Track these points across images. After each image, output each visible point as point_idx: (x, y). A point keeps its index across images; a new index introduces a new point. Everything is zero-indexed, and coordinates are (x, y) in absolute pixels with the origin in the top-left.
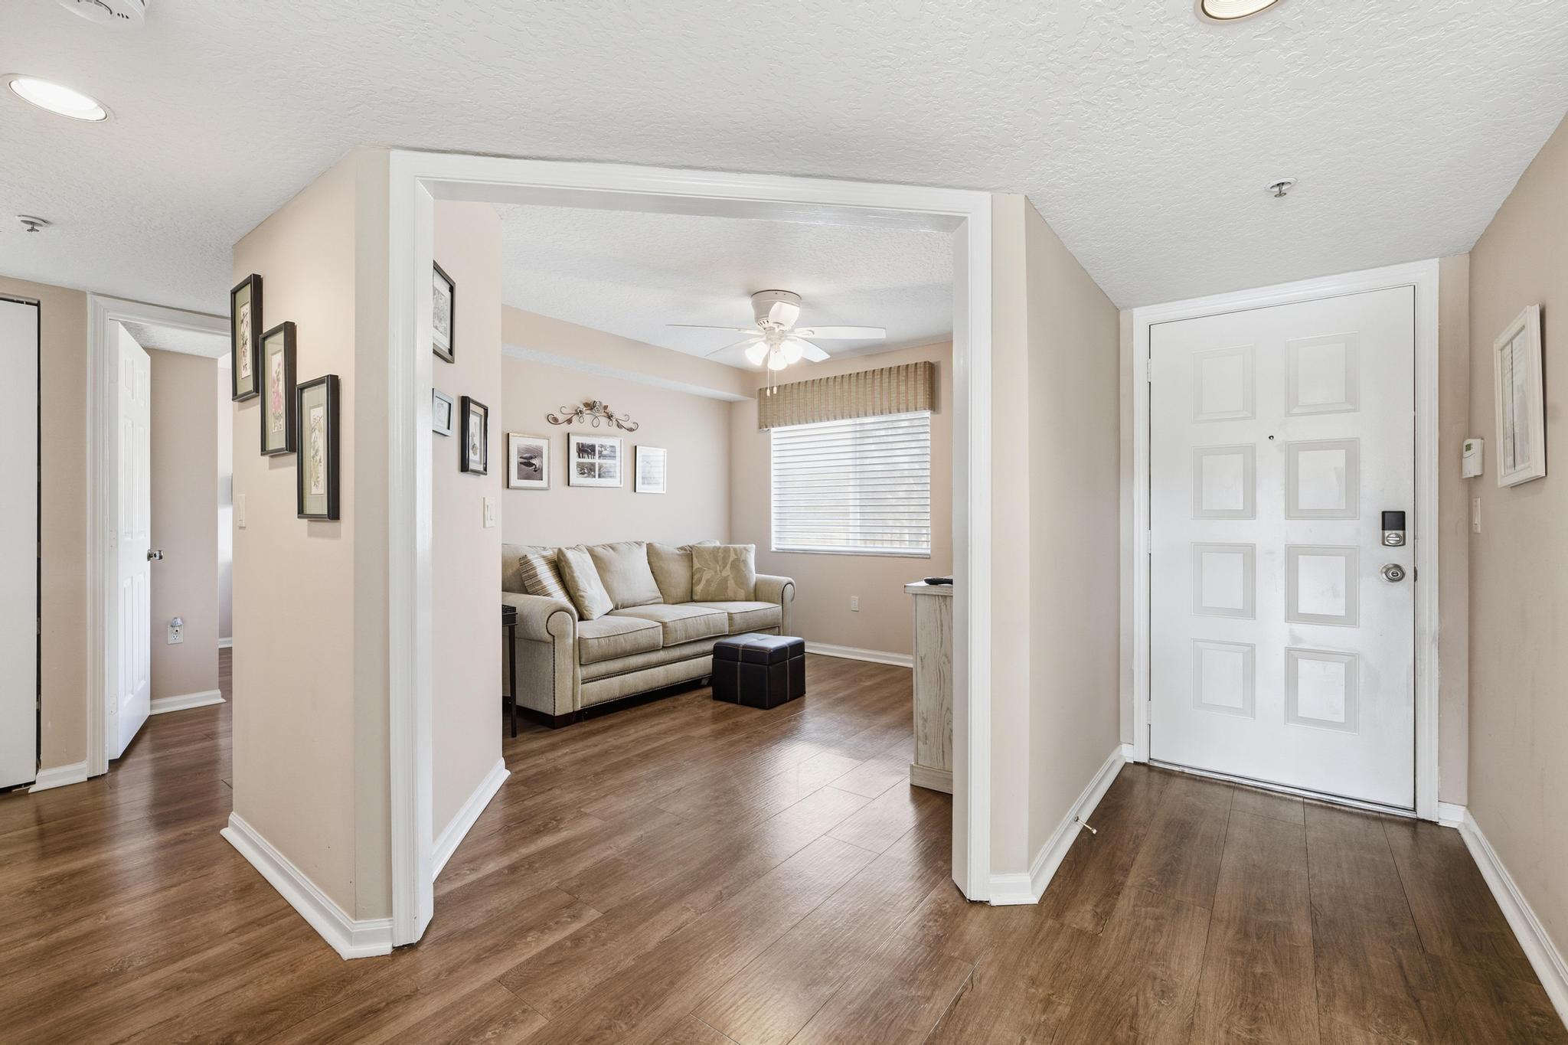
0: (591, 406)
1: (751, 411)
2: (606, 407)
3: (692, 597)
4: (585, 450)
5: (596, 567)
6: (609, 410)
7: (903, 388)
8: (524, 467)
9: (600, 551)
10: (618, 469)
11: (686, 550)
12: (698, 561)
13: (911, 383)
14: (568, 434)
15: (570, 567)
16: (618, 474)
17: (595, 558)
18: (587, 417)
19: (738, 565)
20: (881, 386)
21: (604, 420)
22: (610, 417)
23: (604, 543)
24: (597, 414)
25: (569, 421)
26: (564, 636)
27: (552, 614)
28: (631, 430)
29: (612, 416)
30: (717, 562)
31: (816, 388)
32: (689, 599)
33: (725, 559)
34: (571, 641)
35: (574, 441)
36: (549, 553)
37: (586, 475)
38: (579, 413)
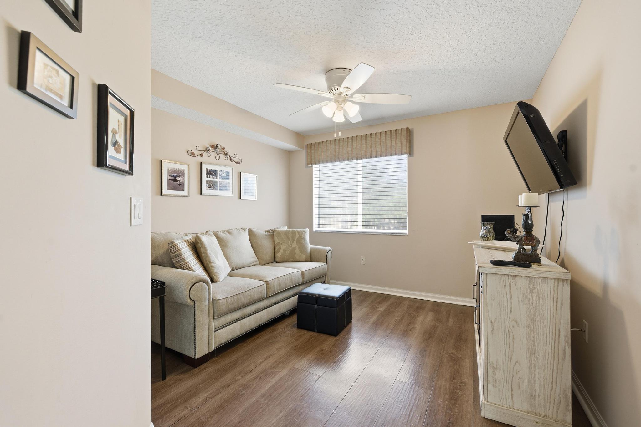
0: (215, 147)
1: (302, 157)
2: (223, 149)
3: (275, 260)
4: (211, 173)
5: (220, 245)
6: (226, 150)
7: (393, 142)
8: (172, 182)
9: (221, 234)
10: (231, 185)
11: (270, 232)
12: (278, 239)
13: (398, 140)
14: (201, 163)
15: (204, 247)
16: (231, 188)
17: (219, 239)
18: (213, 153)
19: (301, 240)
20: (381, 142)
21: (222, 156)
22: (226, 154)
23: (223, 230)
24: (219, 152)
25: (202, 155)
26: (202, 300)
27: (193, 285)
28: (238, 163)
29: (227, 154)
30: (289, 239)
31: (341, 143)
32: (273, 261)
33: (293, 237)
34: (207, 303)
35: (204, 167)
36: (189, 238)
37: (212, 188)
38: (207, 150)
